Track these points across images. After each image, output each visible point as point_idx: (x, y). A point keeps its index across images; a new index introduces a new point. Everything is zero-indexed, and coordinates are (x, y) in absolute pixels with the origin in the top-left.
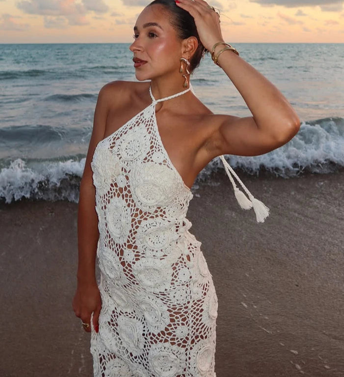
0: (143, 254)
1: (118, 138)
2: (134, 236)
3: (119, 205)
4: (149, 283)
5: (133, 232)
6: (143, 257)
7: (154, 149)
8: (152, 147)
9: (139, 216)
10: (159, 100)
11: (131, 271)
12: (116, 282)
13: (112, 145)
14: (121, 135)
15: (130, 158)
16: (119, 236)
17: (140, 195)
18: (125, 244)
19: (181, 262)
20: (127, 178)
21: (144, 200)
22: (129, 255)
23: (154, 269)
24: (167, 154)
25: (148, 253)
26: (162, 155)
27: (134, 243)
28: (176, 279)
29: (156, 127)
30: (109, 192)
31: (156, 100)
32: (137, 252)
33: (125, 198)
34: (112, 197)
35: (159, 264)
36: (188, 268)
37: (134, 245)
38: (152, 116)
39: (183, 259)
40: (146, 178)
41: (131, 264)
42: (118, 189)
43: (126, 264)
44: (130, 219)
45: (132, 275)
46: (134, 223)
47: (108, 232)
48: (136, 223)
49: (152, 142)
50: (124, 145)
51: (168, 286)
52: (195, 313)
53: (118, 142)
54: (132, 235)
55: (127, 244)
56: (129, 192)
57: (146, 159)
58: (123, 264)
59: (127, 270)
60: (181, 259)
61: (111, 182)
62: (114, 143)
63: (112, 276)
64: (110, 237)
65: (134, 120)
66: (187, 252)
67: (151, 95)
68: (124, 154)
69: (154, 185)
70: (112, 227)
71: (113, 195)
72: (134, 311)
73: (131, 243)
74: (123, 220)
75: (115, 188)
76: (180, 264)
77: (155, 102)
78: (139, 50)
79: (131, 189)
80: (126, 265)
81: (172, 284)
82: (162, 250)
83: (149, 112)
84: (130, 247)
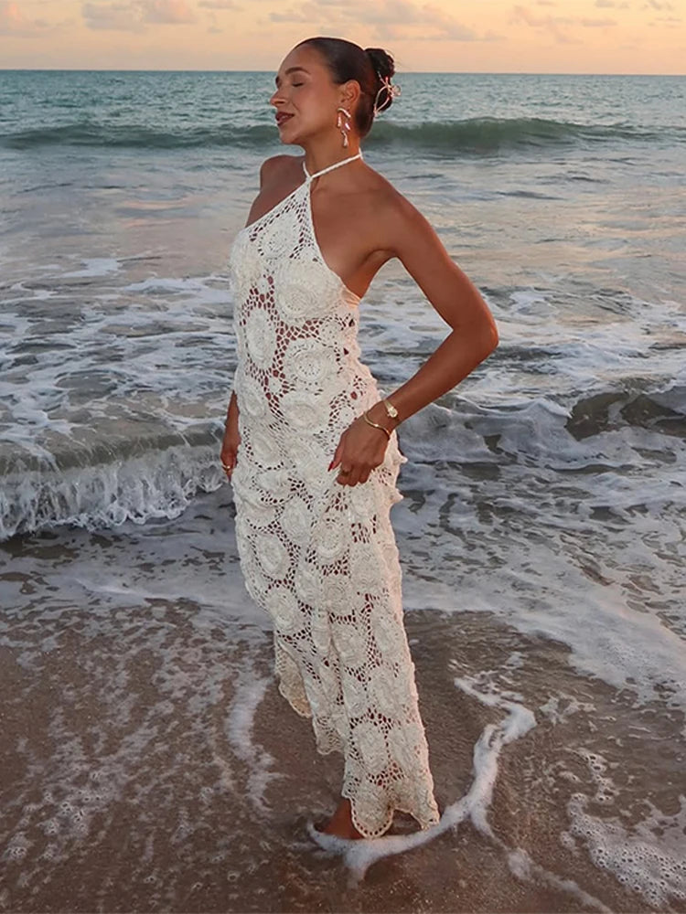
0: (292, 385)
1: (261, 229)
2: (280, 359)
3: (261, 317)
4: (300, 423)
5: (279, 353)
6: (292, 389)
7: (303, 242)
8: (301, 241)
9: (285, 334)
10: (315, 176)
11: (278, 406)
12: (260, 421)
13: (253, 237)
14: (265, 225)
15: (274, 255)
16: (261, 359)
17: (283, 303)
18: (270, 369)
19: (343, 400)
20: (271, 280)
22: (275, 385)
23: (307, 406)
24: (319, 251)
25: (299, 385)
26: (313, 250)
27: (281, 369)
28: (336, 420)
29: (309, 214)
30: (248, 301)
31: (311, 175)
32: (285, 382)
33: (267, 308)
34: (252, 308)
35: (313, 400)
36: (353, 408)
37: (281, 372)
38: (305, 199)
39: (345, 397)
41: (278, 396)
42: (258, 296)
43: (272, 396)
44: (275, 336)
45: (279, 412)
46: (280, 342)
47: (249, 355)
48: (282, 343)
49: (302, 234)
50: (267, 238)
51: (325, 427)
53: (260, 234)
54: (278, 357)
55: (273, 369)
56: (272, 300)
57: (292, 256)
58: (268, 395)
59: (273, 405)
60: (342, 397)
61: (251, 287)
62: (255, 235)
63: (254, 413)
66: (352, 388)
67: (305, 170)
68: (266, 249)
70: (253, 349)
71: (253, 304)
72: (282, 464)
73: (277, 368)
74: (267, 338)
75: (255, 295)
76: (341, 402)
77: (309, 179)
78: (282, 103)
79: (274, 296)
80: (272, 398)
81: (330, 425)
82: (316, 384)
83: (302, 193)
84: (276, 374)
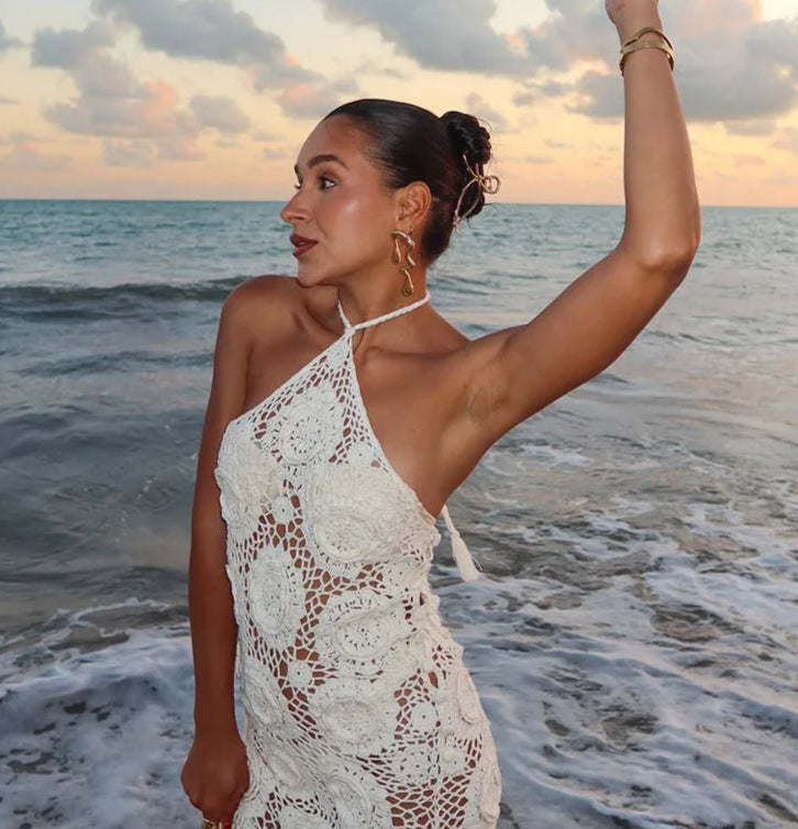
0: (331, 670)
1: (273, 414)
2: (311, 630)
3: (277, 562)
4: (348, 735)
5: (309, 621)
6: (333, 676)
7: (351, 435)
8: (347, 432)
9: (321, 586)
10: (358, 326)
11: (306, 709)
12: (276, 732)
13: (259, 431)
14: (279, 407)
15: (301, 458)
16: (274, 632)
17: (323, 539)
18: (291, 649)
19: (417, 688)
20: (296, 501)
21: (332, 551)
22: (300, 675)
23: (358, 703)
24: (379, 449)
25: (344, 669)
26: (368, 449)
27: (311, 646)
28: (406, 727)
29: (355, 387)
30: (255, 534)
31: (353, 324)
32: (318, 667)
33: (290, 548)
34: (261, 546)
35: (368, 692)
36: (433, 704)
37: (312, 651)
38: (346, 363)
39: (421, 681)
40: (335, 504)
41: (305, 692)
42: (275, 527)
43: (295, 693)
44: (302, 593)
45: (308, 718)
46: (311, 601)
47: (251, 623)
48: (315, 601)
49: (347, 420)
50: (286, 432)
51: (388, 741)
52: (447, 807)
53: (272, 423)
54: (306, 628)
55: (296, 648)
56: (299, 533)
57: (333, 459)
58: (288, 693)
59: (297, 708)
60: (416, 682)
61: (260, 513)
62: (263, 426)
63: (266, 720)
64: (256, 635)
65: (305, 372)
66: (430, 665)
67: (342, 315)
68: (286, 450)
69: (354, 518)
70: (261, 615)
71: (264, 540)
72: (317, 798)
73: (304, 646)
74: (285, 597)
75: (268, 525)
76: (415, 692)
77: (350, 331)
79: (304, 527)
80: (295, 697)
81: (397, 737)
82: (373, 661)
83: (339, 353)
84: (302, 655)
